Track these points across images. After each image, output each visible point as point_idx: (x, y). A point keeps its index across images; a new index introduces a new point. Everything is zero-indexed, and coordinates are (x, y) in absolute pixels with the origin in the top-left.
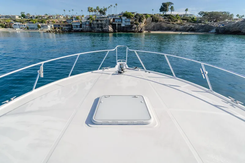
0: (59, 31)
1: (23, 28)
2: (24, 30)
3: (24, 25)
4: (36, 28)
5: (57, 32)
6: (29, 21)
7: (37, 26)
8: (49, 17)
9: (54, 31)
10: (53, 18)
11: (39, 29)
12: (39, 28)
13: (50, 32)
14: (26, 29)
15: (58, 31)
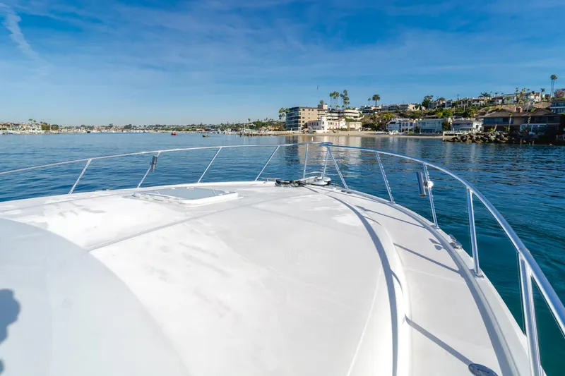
0: (497, 136)
1: (407, 130)
2: (406, 134)
3: (411, 124)
4: (436, 131)
5: (490, 141)
6: (434, 113)
7: (441, 125)
8: (492, 102)
9: (477, 139)
10: (506, 101)
11: (444, 133)
12: (446, 130)
13: (464, 141)
14: (413, 132)
15: (493, 138)
